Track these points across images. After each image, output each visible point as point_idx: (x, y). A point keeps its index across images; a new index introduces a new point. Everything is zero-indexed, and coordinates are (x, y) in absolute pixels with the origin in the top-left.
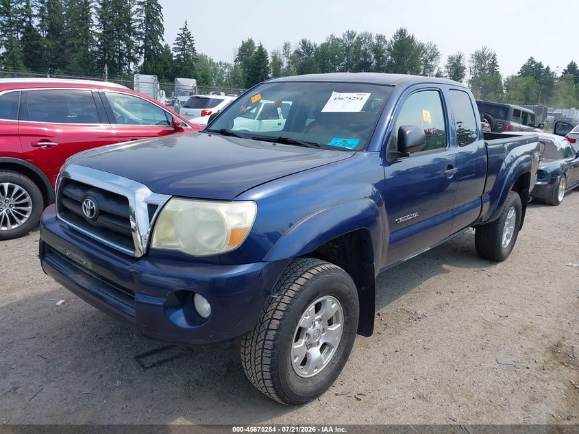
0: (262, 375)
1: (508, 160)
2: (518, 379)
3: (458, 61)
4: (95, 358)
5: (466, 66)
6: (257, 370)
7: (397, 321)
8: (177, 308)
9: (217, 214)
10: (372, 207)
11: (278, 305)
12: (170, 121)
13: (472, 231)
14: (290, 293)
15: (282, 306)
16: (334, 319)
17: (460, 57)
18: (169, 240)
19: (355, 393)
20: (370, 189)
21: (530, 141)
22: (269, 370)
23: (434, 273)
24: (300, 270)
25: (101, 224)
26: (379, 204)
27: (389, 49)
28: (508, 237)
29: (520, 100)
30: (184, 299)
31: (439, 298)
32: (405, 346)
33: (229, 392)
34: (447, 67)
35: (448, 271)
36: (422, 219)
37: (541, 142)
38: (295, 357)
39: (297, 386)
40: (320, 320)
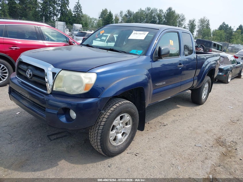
0: (97, 143)
1: (206, 63)
2: (201, 150)
3: (193, 22)
4: (31, 135)
5: (196, 25)
6: (95, 141)
7: (156, 126)
8: (63, 114)
9: (80, 77)
10: (146, 79)
11: (105, 116)
12: (68, 41)
13: (190, 92)
14: (110, 111)
15: (106, 116)
16: (128, 123)
17: (194, 20)
18: (60, 87)
19: (135, 153)
20: (146, 72)
21: (216, 56)
22: (100, 141)
23: (173, 108)
24: (115, 102)
25: (34, 80)
26: (149, 78)
27: (164, 16)
28: (205, 95)
29: (218, 40)
30: (66, 111)
31: (174, 118)
32: (158, 136)
33: (84, 150)
34: (188, 24)
35: (179, 108)
36: (167, 85)
37: (221, 57)
38: (111, 137)
39: (111, 149)
40: (122, 123)
